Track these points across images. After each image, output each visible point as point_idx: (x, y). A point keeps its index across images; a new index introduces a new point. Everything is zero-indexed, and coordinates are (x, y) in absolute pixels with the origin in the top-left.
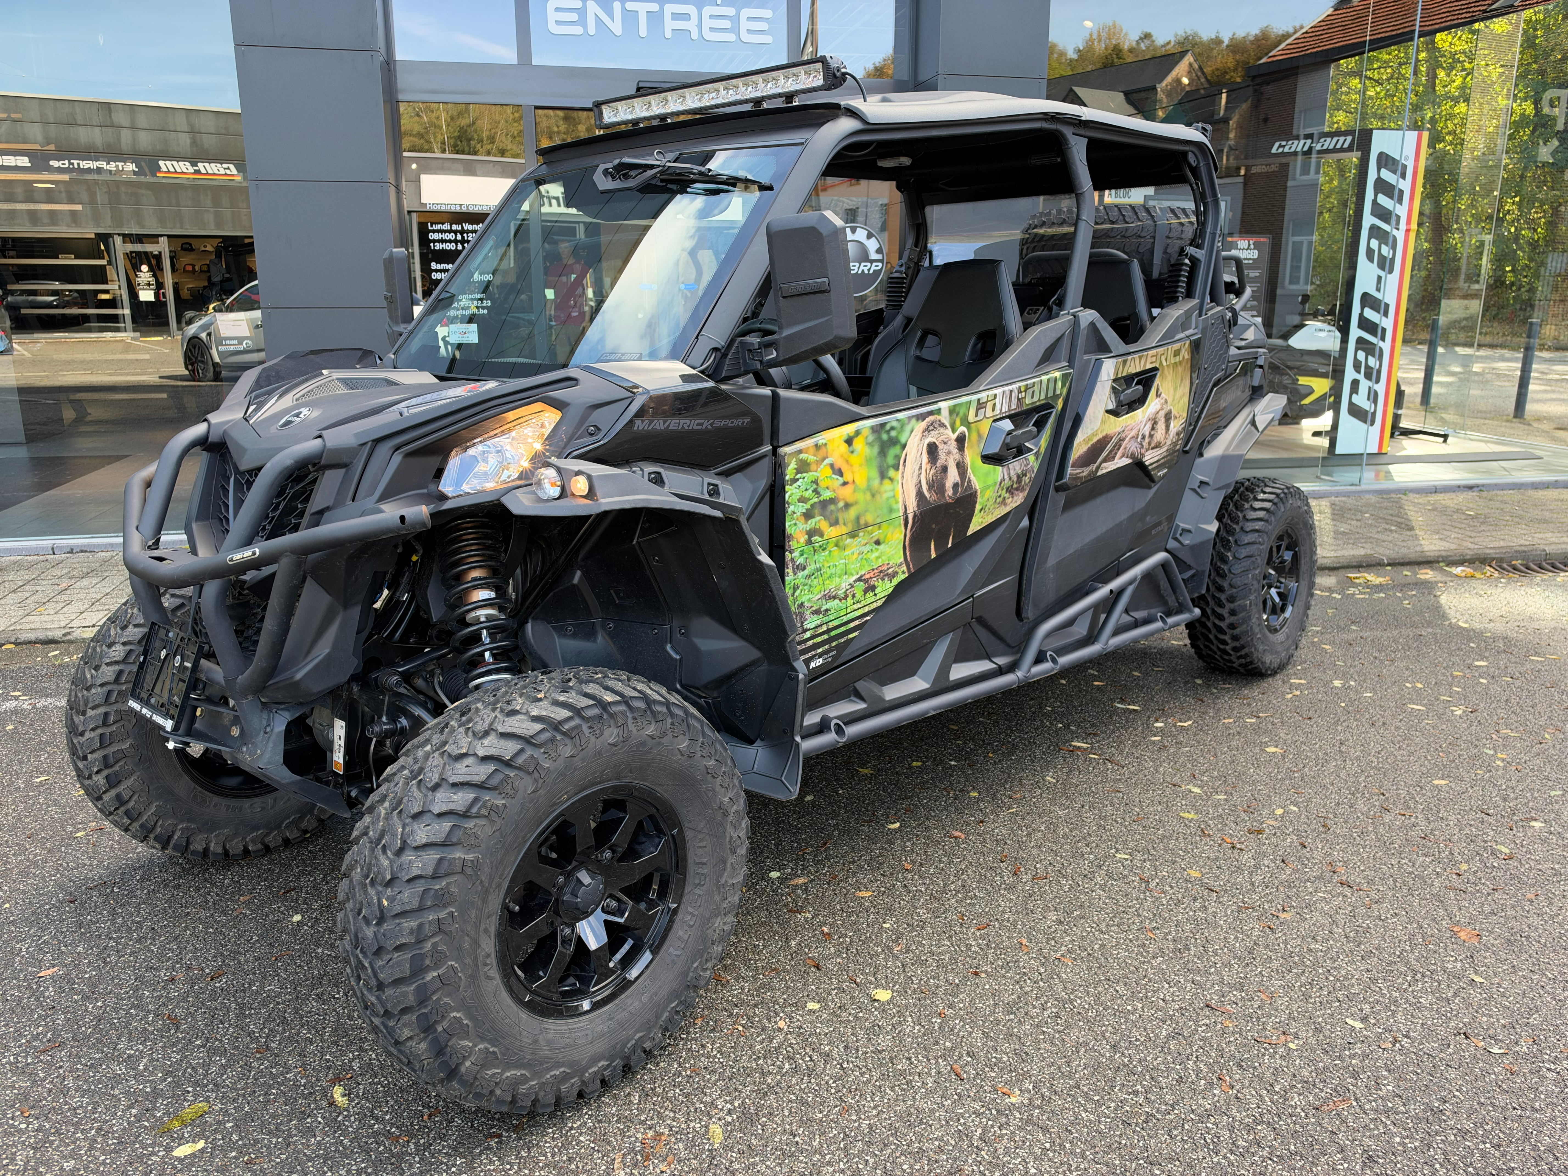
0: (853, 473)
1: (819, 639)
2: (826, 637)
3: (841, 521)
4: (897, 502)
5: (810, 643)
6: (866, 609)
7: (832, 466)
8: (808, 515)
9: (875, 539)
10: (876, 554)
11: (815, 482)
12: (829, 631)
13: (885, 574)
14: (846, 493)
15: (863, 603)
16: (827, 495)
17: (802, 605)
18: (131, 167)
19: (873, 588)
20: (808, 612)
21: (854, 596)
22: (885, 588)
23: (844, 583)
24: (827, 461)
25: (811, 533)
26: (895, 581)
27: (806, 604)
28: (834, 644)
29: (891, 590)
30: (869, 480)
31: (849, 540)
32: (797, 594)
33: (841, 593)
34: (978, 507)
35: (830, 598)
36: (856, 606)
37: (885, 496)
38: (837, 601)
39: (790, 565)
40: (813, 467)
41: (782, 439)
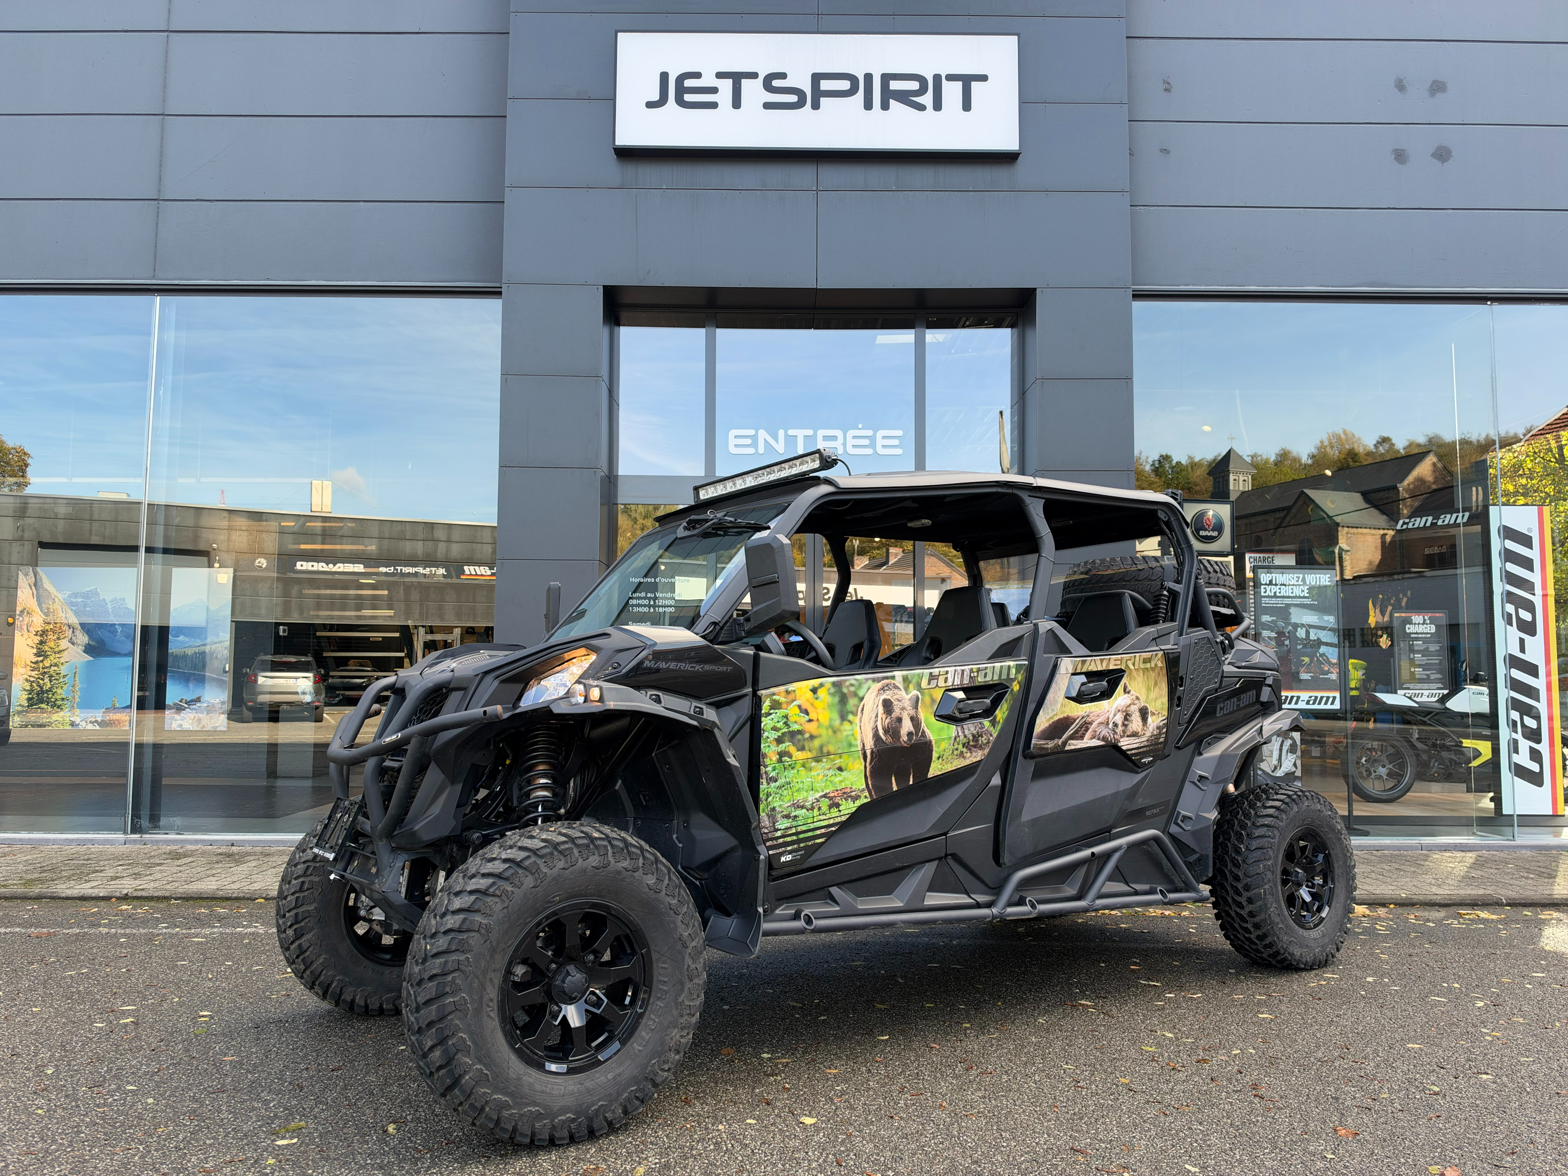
0: (817, 713)
1: (789, 839)
2: (795, 838)
3: (807, 748)
4: (856, 740)
5: (781, 840)
6: (831, 821)
7: (799, 707)
8: (779, 741)
9: (837, 766)
10: (840, 778)
11: (786, 717)
12: (797, 834)
13: (848, 795)
14: (811, 728)
15: (828, 816)
16: (795, 727)
17: (774, 809)
18: (442, 571)
19: (838, 805)
20: (779, 816)
21: (819, 809)
22: (848, 808)
23: (812, 797)
24: (795, 703)
25: (782, 754)
26: (858, 803)
27: (778, 809)
28: (802, 845)
29: (854, 809)
30: (831, 720)
31: (814, 764)
32: (770, 799)
33: (808, 804)
34: (935, 755)
35: (798, 807)
36: (822, 817)
37: (845, 733)
38: (804, 811)
39: (764, 776)
40: (784, 706)
41: (761, 685)
